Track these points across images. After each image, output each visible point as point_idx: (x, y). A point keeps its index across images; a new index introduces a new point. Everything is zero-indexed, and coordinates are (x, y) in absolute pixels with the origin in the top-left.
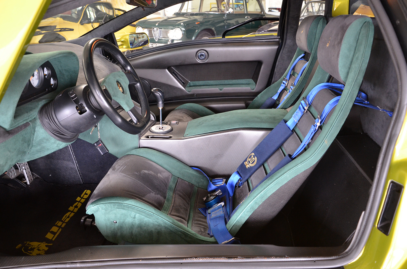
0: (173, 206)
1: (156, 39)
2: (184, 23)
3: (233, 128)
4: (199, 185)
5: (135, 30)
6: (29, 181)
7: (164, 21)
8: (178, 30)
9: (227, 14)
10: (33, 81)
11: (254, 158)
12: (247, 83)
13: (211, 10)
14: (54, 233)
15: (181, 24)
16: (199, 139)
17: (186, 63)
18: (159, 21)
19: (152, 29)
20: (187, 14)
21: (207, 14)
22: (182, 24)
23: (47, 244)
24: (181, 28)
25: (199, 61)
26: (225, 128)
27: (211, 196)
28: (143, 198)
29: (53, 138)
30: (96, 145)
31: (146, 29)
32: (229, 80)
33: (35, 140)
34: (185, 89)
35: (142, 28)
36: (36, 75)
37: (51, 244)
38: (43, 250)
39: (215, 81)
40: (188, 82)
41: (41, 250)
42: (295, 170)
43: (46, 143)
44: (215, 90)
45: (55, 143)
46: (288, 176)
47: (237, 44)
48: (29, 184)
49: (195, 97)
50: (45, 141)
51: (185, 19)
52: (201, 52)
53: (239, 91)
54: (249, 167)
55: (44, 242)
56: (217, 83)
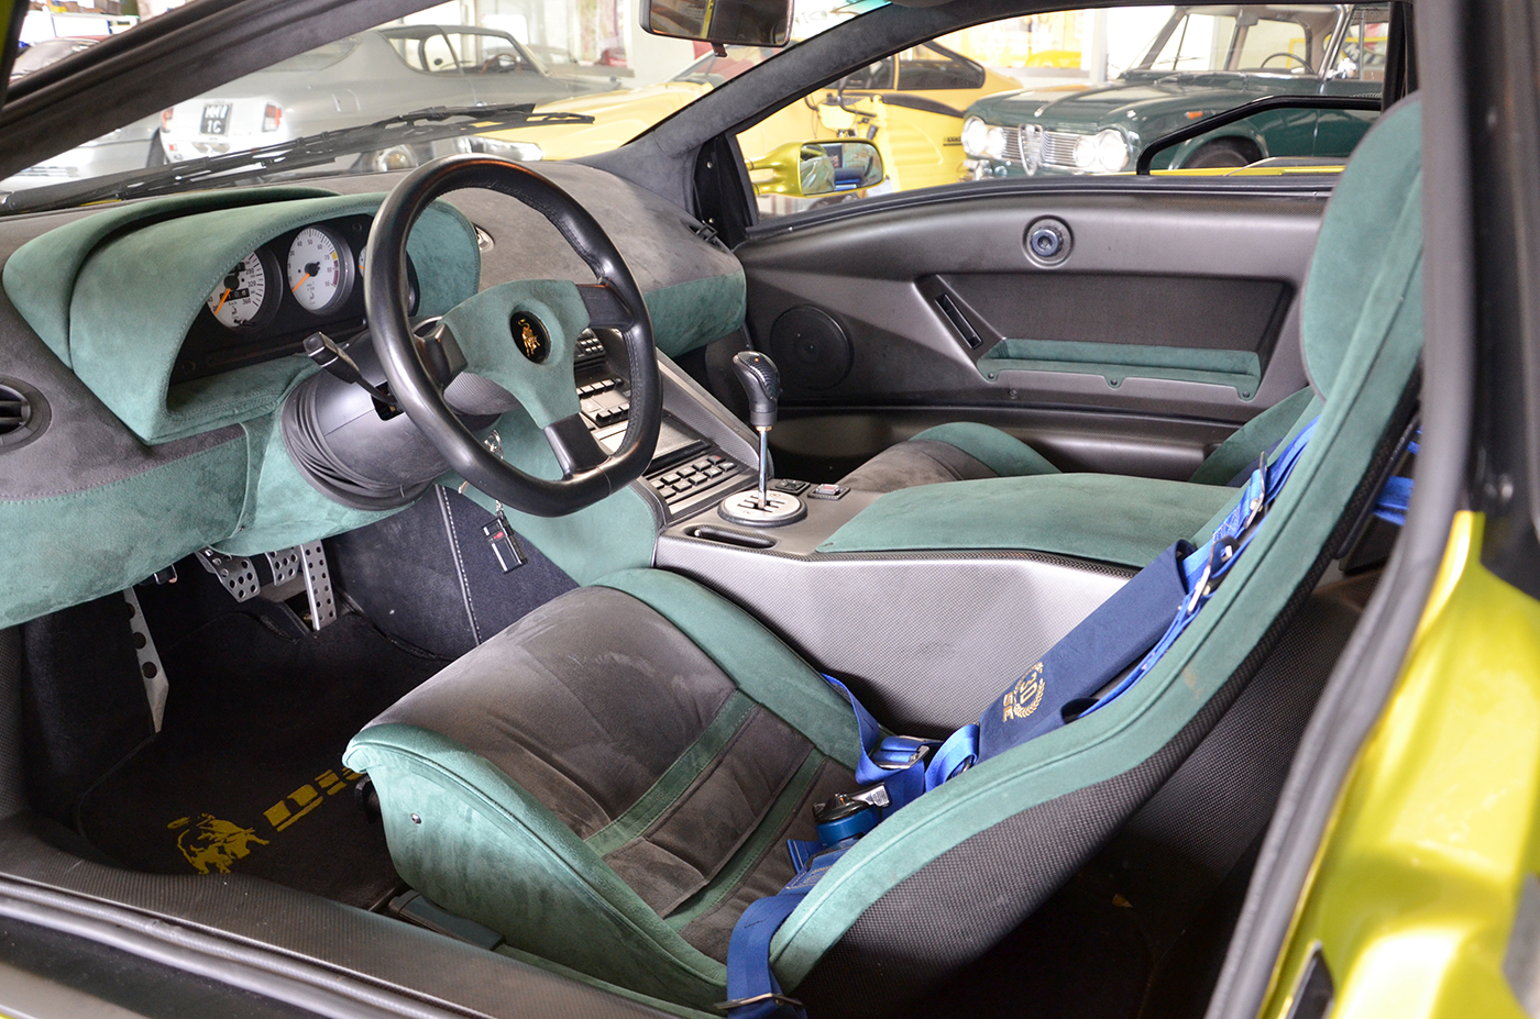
0: (679, 807)
1: (1029, 167)
2: (1139, 111)
3: (1000, 546)
4: (832, 748)
5: (962, 130)
6: (320, 618)
7: (1066, 103)
8: (1115, 137)
9: (1328, 80)
10: (313, 288)
11: (1035, 685)
12: (1236, 369)
13: (1266, 66)
14: (293, 807)
15: (1126, 114)
16: (862, 569)
17: (986, 265)
18: (1047, 102)
19: (1019, 129)
20: (1168, 78)
21: (1243, 78)
22: (1131, 114)
23: (254, 838)
24: (1125, 130)
25: (1037, 263)
26: (968, 542)
27: (846, 800)
28: (556, 757)
29: (313, 489)
30: (488, 534)
31: (1000, 129)
32: (1159, 348)
33: (262, 488)
34: (975, 364)
35: (986, 123)
36: (329, 270)
37: (264, 839)
38: (233, 854)
39: (1103, 346)
40: (999, 339)
41: (225, 853)
42: (1038, 775)
43: (293, 502)
44: (1094, 381)
45: (320, 506)
46: (1005, 795)
47: (1192, 201)
48: (318, 628)
49: (1011, 402)
50: (289, 494)
51: (1149, 96)
52: (1049, 228)
53: (1180, 397)
54: (1012, 717)
55: (251, 830)
56: (1113, 357)
